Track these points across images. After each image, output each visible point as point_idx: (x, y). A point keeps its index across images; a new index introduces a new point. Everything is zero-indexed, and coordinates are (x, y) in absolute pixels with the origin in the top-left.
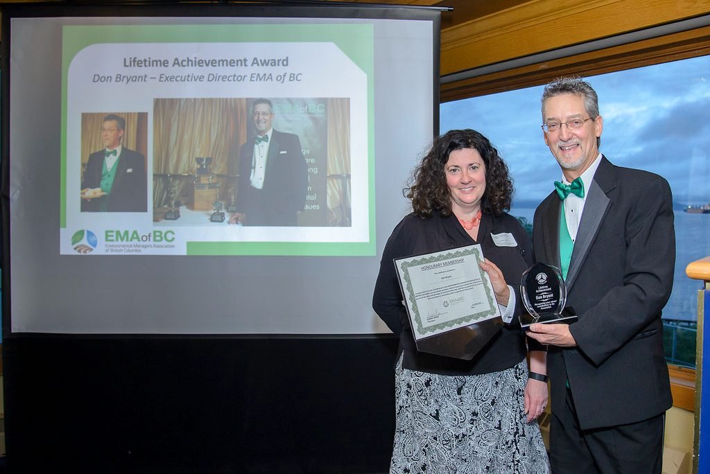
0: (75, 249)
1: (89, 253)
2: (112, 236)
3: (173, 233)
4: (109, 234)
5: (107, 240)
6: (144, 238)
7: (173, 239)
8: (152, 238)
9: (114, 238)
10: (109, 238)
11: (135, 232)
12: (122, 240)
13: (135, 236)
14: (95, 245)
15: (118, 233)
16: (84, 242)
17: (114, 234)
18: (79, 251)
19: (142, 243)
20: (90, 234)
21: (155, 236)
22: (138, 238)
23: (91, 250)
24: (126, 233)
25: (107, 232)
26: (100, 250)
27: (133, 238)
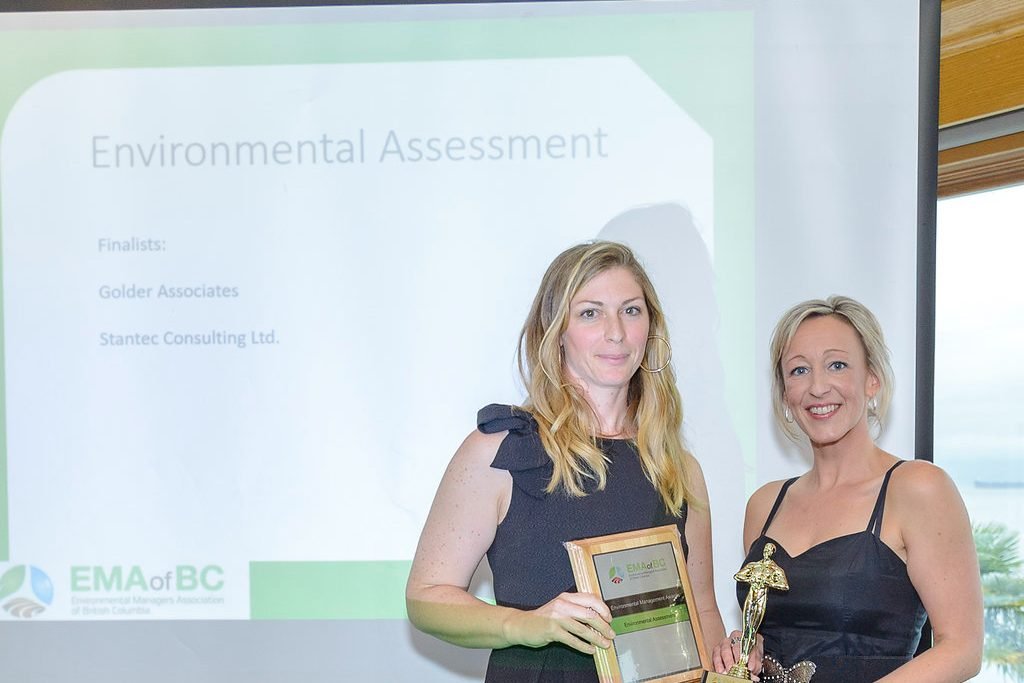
0: (6, 607)
1: (36, 617)
2: (86, 578)
3: (219, 570)
4: (80, 574)
5: (75, 587)
6: (157, 583)
7: (221, 584)
8: (173, 582)
9: (90, 583)
10: (80, 583)
11: (136, 570)
12: (108, 587)
13: (136, 578)
14: (49, 600)
15: (99, 571)
16: (26, 591)
17: (91, 574)
18: (15, 613)
19: (151, 594)
20: (38, 574)
21: (180, 578)
22: (142, 582)
23: (41, 610)
24: (117, 571)
25: (74, 570)
26: (61, 610)
27: (131, 582)
